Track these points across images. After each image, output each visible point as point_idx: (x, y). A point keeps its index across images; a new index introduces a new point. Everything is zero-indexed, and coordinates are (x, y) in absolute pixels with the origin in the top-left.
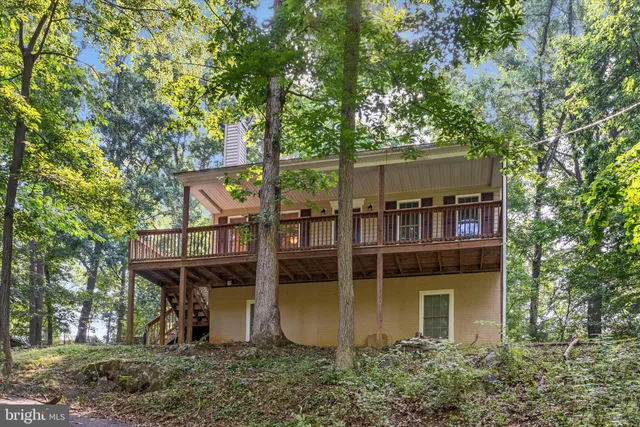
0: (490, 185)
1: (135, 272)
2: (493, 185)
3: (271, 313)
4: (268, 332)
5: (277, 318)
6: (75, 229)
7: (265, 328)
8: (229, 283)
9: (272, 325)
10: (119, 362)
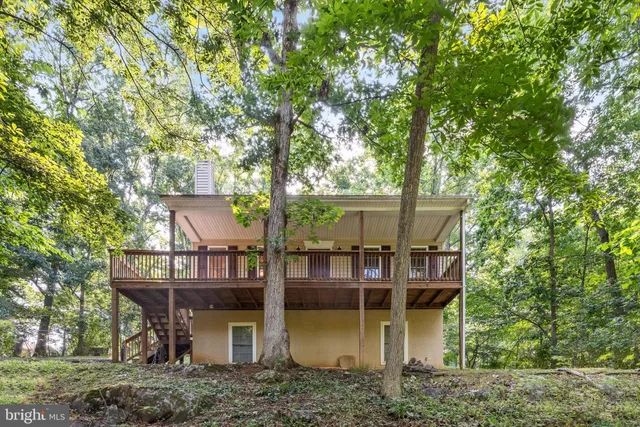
0: (435, 240)
1: (119, 290)
2: (438, 241)
3: (283, 337)
4: (281, 355)
5: (288, 342)
6: (43, 244)
7: (277, 351)
8: (211, 307)
9: (284, 349)
10: (130, 387)
